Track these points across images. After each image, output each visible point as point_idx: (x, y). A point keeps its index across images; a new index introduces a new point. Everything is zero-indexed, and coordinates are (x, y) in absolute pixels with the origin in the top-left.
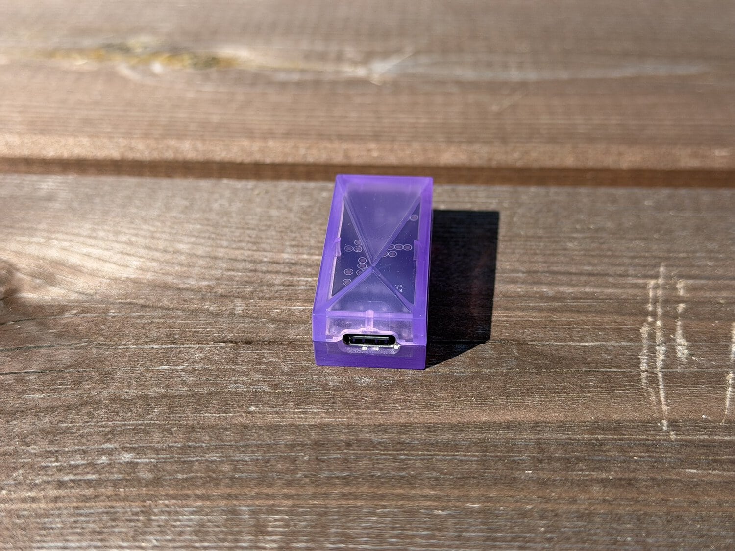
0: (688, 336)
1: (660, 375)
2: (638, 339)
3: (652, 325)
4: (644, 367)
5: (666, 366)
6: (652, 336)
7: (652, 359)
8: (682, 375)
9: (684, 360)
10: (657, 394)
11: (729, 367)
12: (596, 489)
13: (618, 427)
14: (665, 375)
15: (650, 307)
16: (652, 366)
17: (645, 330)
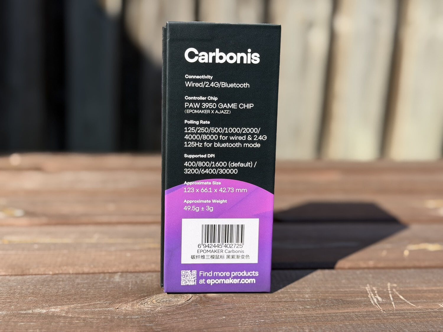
0: (379, 296)
1: (377, 303)
2: (369, 298)
3: (371, 295)
4: (372, 302)
5: (377, 302)
6: (372, 297)
7: (374, 301)
8: (382, 303)
9: (381, 301)
10: (378, 306)
11: (392, 301)
12: (372, 320)
13: (372, 311)
14: (378, 303)
15: (368, 292)
16: (374, 302)
17: (369, 296)
